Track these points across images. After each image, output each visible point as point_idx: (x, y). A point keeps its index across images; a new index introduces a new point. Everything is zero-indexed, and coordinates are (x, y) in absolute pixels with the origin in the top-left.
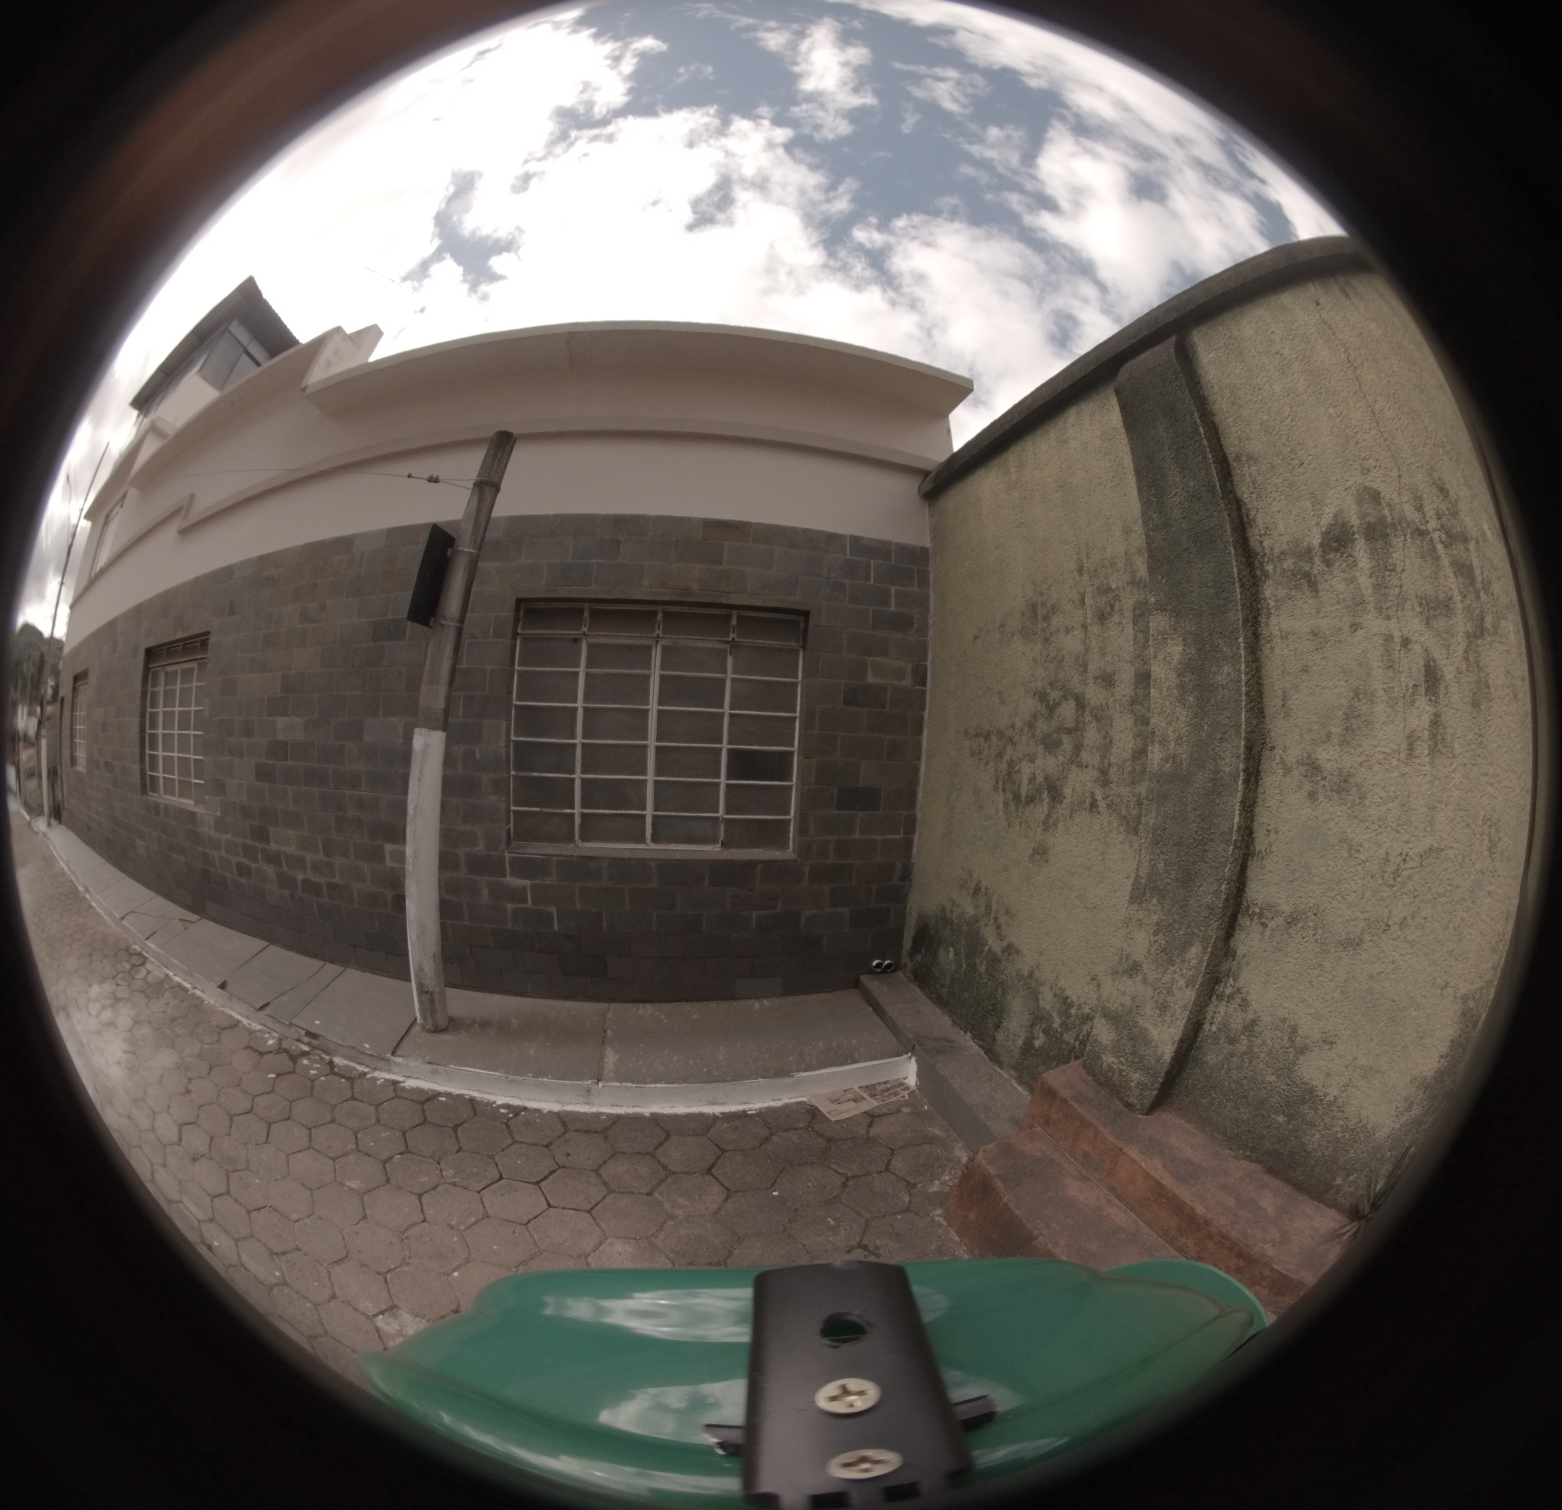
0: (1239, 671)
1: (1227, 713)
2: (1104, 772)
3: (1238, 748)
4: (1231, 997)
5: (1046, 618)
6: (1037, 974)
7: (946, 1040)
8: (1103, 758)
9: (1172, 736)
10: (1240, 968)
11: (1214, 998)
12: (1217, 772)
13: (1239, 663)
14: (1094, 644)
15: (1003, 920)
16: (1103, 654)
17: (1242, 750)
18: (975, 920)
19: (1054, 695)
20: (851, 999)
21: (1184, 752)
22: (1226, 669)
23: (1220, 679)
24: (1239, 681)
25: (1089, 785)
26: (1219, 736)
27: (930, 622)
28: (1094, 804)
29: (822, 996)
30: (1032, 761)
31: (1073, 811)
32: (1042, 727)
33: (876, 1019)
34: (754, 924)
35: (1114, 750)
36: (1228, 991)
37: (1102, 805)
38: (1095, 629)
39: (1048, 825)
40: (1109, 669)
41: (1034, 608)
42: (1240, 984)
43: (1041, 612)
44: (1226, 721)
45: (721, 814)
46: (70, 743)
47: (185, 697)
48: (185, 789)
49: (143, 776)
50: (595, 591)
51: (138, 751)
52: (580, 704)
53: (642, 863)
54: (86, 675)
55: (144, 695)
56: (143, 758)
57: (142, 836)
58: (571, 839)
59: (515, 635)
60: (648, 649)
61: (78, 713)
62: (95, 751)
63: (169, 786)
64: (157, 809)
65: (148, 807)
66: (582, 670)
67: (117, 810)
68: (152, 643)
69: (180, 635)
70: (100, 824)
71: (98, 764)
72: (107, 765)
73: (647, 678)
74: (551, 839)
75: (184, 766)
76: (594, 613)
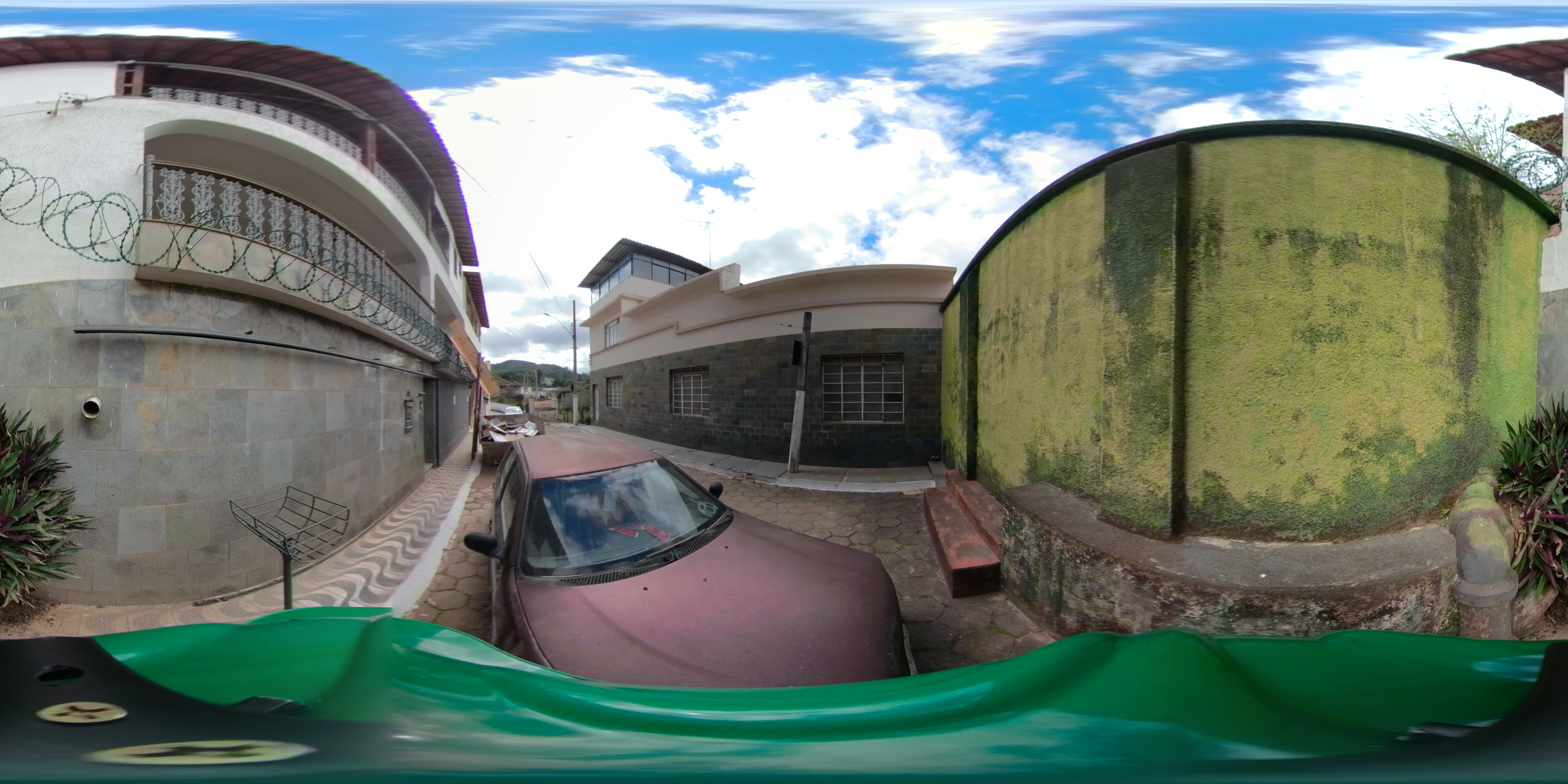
45: (883, 412)
46: (605, 399)
47: (697, 384)
48: (698, 412)
49: (671, 408)
50: (842, 352)
51: (668, 401)
52: (842, 383)
53: (860, 426)
54: (620, 377)
55: (671, 384)
56: (671, 402)
57: (668, 427)
58: (840, 420)
59: (822, 365)
60: (860, 367)
61: (613, 390)
62: (633, 401)
63: (689, 411)
64: (680, 418)
65: (674, 417)
66: (842, 374)
67: (650, 419)
68: (673, 368)
69: (691, 366)
70: (633, 424)
71: (635, 405)
72: (643, 406)
73: (860, 375)
74: (834, 420)
75: (697, 405)
76: (843, 358)
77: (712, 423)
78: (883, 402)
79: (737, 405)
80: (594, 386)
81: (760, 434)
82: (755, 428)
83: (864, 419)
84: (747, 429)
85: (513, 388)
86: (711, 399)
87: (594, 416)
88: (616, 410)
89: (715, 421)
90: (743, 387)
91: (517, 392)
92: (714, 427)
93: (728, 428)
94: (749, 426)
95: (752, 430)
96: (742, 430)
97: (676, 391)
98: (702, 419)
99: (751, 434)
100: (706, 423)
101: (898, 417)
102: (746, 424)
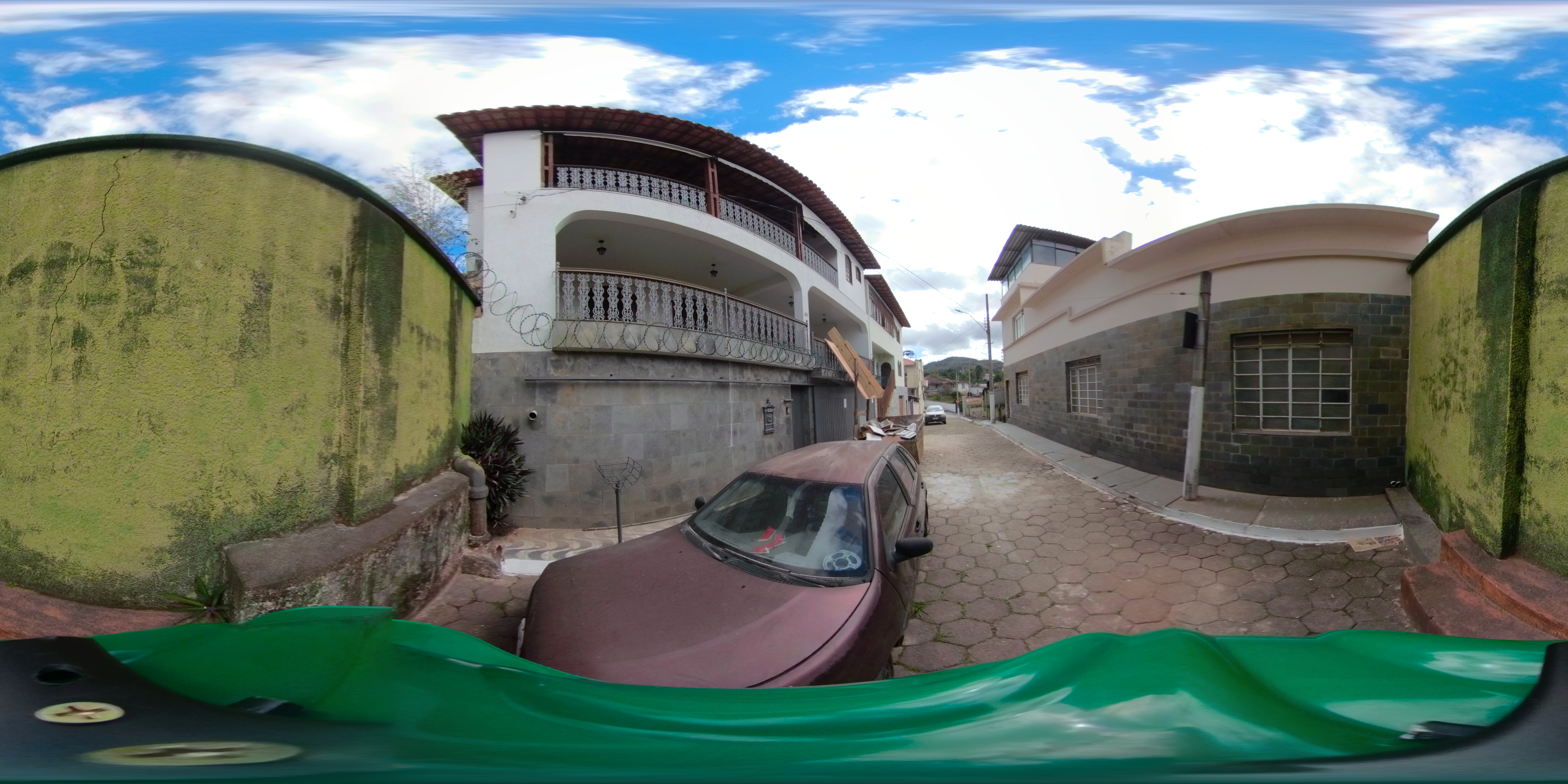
0: (1509, 342)
1: (1503, 364)
2: (1464, 394)
3: (1507, 380)
4: (1530, 503)
5: (1446, 325)
6: (1448, 487)
7: (1417, 517)
8: (1463, 387)
9: (1480, 376)
10: (1531, 488)
11: (1521, 502)
12: (1498, 392)
13: (1509, 338)
14: (1462, 335)
15: (1435, 462)
16: (1464, 340)
17: (1509, 380)
18: (1425, 463)
19: (1448, 360)
20: (1379, 499)
21: (1485, 383)
22: (1504, 342)
23: (1501, 347)
24: (1509, 347)
25: (1459, 400)
26: (1499, 375)
27: (1410, 330)
28: (1460, 409)
29: (1367, 497)
30: (1440, 390)
31: (1454, 412)
32: (1443, 375)
33: (1390, 508)
34: (1334, 463)
35: (1467, 384)
36: (1528, 500)
37: (1463, 409)
38: (1462, 329)
39: (1446, 419)
40: (1466, 347)
41: (1442, 320)
42: (1533, 496)
43: (1445, 322)
44: (1502, 367)
45: (1320, 417)
46: (1016, 396)
47: (1092, 378)
48: (1092, 410)
49: (1069, 406)
50: (1261, 328)
51: (1065, 398)
52: (1261, 374)
53: (1286, 437)
54: (1026, 372)
55: (1068, 378)
56: (1068, 400)
57: (1066, 427)
58: (1258, 428)
59: (1232, 348)
60: (1287, 350)
61: (1022, 386)
62: (1037, 398)
63: (1084, 410)
64: (1076, 418)
65: (1071, 417)
66: (1260, 360)
67: (1051, 418)
68: (1069, 360)
69: (1084, 357)
70: (1038, 423)
71: (1038, 403)
72: (1045, 403)
73: (1287, 362)
74: (1251, 428)
75: (1092, 402)
76: (1263, 337)
77: (1106, 426)
78: (1320, 403)
79: (1131, 404)
80: (1007, 382)
81: (1155, 443)
82: (1150, 434)
83: (1293, 427)
84: (1142, 435)
85: (949, 385)
86: (1104, 395)
87: (1009, 413)
88: (1024, 407)
89: (1109, 423)
90: (1137, 380)
91: (954, 390)
92: (1107, 430)
93: (1122, 432)
94: (1143, 432)
95: (1146, 437)
96: (1134, 435)
97: (1074, 387)
98: (1096, 420)
99: (1145, 441)
100: (1099, 425)
101: (1341, 425)
102: (1140, 428)
